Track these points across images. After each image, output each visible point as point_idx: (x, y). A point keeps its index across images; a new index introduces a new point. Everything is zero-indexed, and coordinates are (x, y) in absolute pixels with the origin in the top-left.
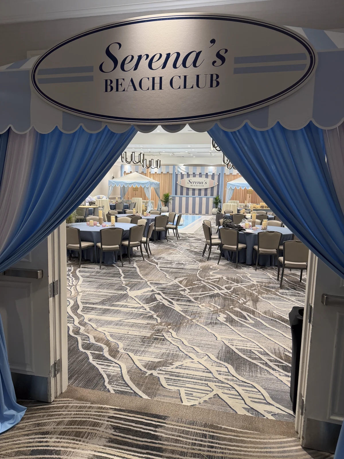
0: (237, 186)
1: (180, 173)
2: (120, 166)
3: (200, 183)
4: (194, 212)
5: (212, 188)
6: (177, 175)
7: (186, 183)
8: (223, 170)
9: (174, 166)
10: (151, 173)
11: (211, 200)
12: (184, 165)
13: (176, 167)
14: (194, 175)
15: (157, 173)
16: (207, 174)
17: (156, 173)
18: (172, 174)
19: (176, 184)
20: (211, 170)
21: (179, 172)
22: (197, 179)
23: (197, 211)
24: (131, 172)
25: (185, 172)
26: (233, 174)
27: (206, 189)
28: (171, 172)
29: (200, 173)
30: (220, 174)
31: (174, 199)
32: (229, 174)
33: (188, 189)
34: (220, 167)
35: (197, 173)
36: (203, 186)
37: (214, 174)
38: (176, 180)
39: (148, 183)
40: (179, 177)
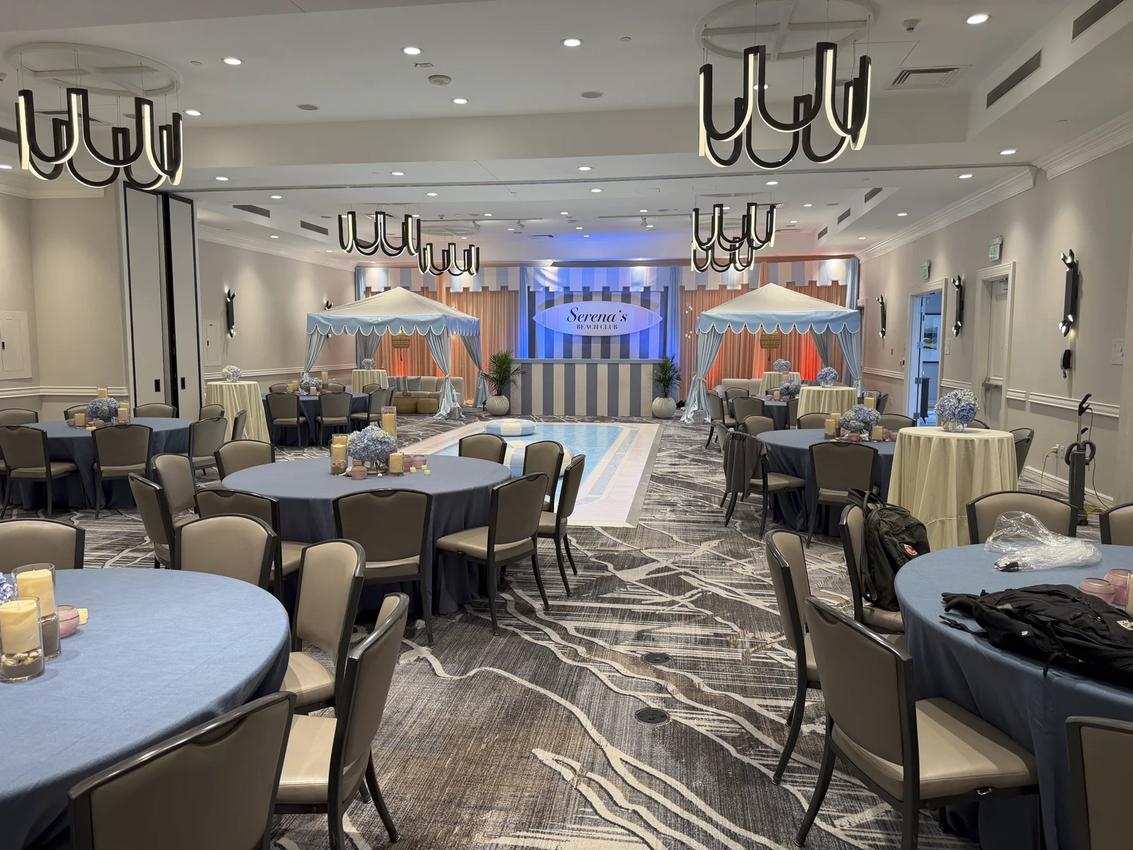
0: (734, 323)
1: (542, 289)
2: (354, 270)
3: (606, 318)
4: (592, 415)
5: (644, 334)
6: (532, 295)
8: (675, 276)
9: (523, 266)
10: (451, 291)
11: (647, 373)
12: (554, 265)
13: (530, 270)
14: (587, 295)
15: (471, 290)
16: (626, 289)
17: (466, 289)
18: (516, 292)
19: (532, 324)
20: (641, 275)
21: (540, 286)
22: (597, 306)
23: (602, 409)
24: (387, 289)
25: (558, 284)
26: (708, 289)
27: (625, 339)
28: (514, 285)
29: (604, 288)
30: (666, 288)
31: (526, 371)
32: (694, 288)
33: (568, 339)
34: (668, 269)
35: (597, 287)
36: (615, 327)
37: (647, 289)
38: (532, 312)
39: (438, 319)
40: (540, 300)
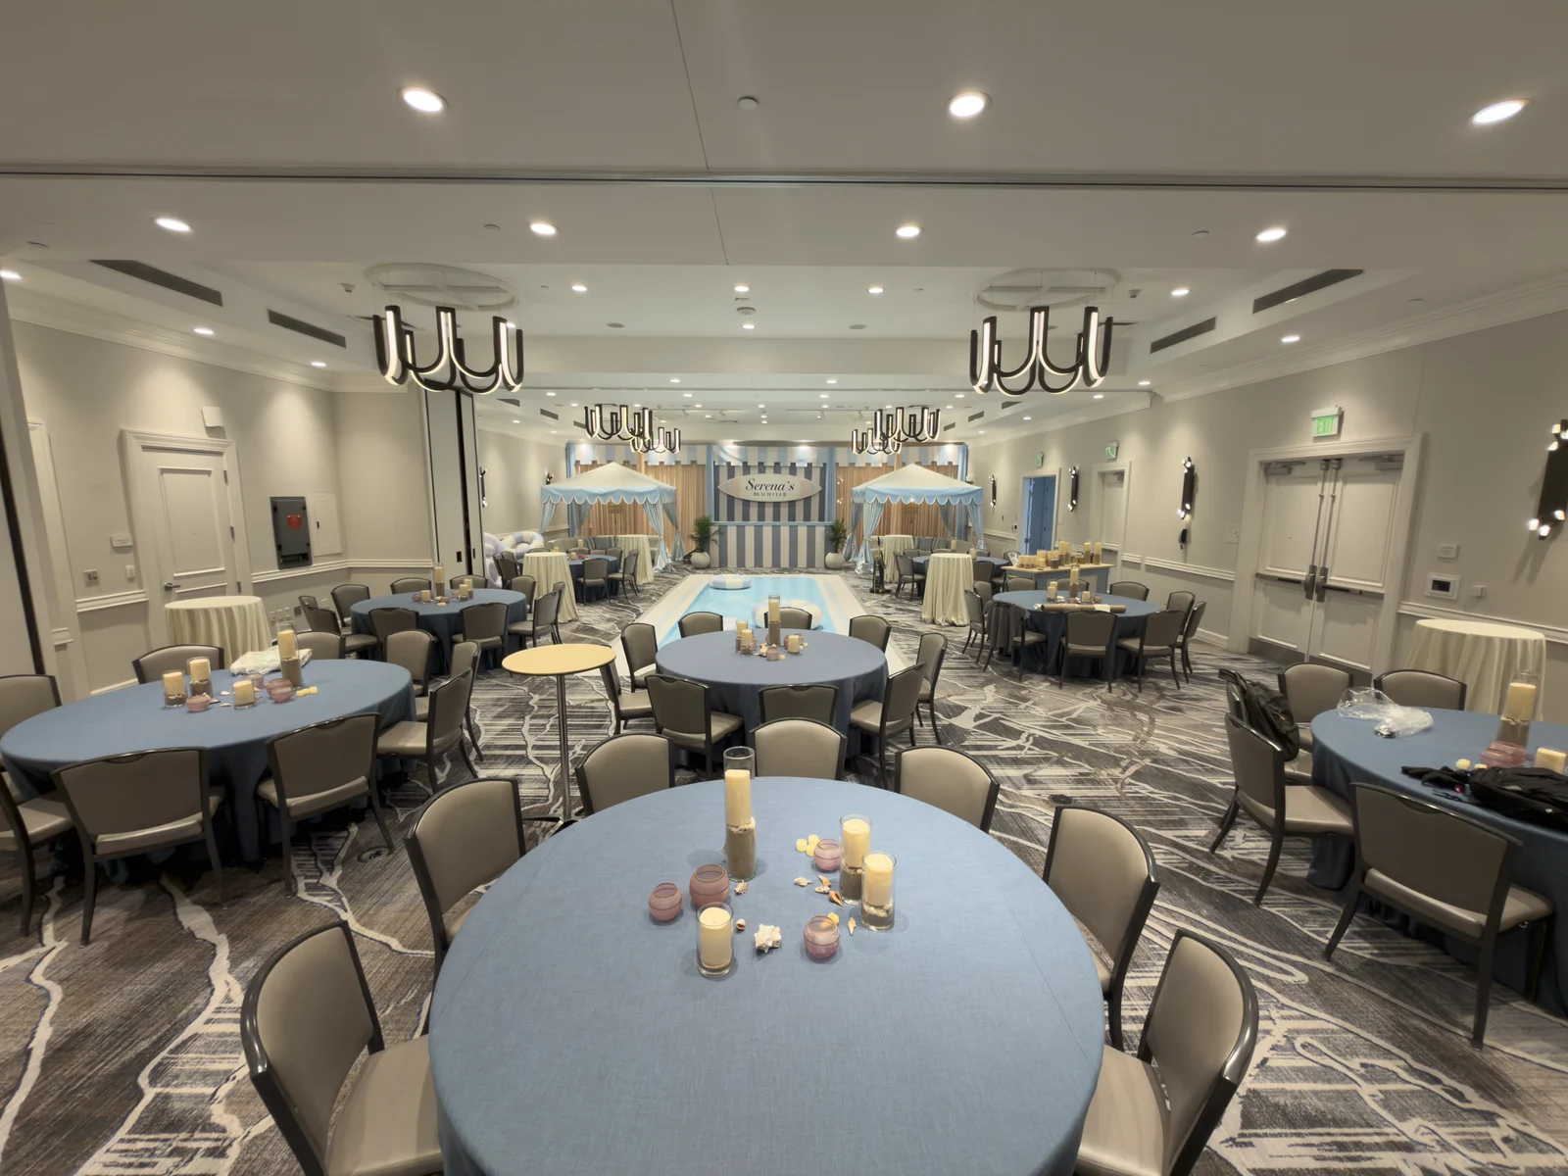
0: (892, 496)
1: (725, 464)
2: (564, 446)
3: (777, 487)
4: (777, 566)
5: (807, 500)
6: (717, 468)
7: (741, 487)
8: (832, 455)
9: (709, 445)
10: (649, 464)
11: (820, 532)
12: (735, 443)
13: (715, 448)
14: (762, 468)
15: (666, 464)
16: (793, 464)
17: (661, 463)
18: (704, 465)
19: (717, 491)
20: (804, 454)
21: (723, 461)
22: (769, 478)
23: (785, 562)
24: (594, 464)
25: (739, 460)
26: (857, 465)
27: (792, 504)
28: (702, 460)
29: (776, 463)
30: (825, 464)
31: (722, 532)
32: (847, 465)
33: (746, 503)
34: (826, 450)
35: (770, 463)
36: (785, 494)
37: (810, 465)
38: (717, 483)
39: (653, 491)
40: (723, 473)
